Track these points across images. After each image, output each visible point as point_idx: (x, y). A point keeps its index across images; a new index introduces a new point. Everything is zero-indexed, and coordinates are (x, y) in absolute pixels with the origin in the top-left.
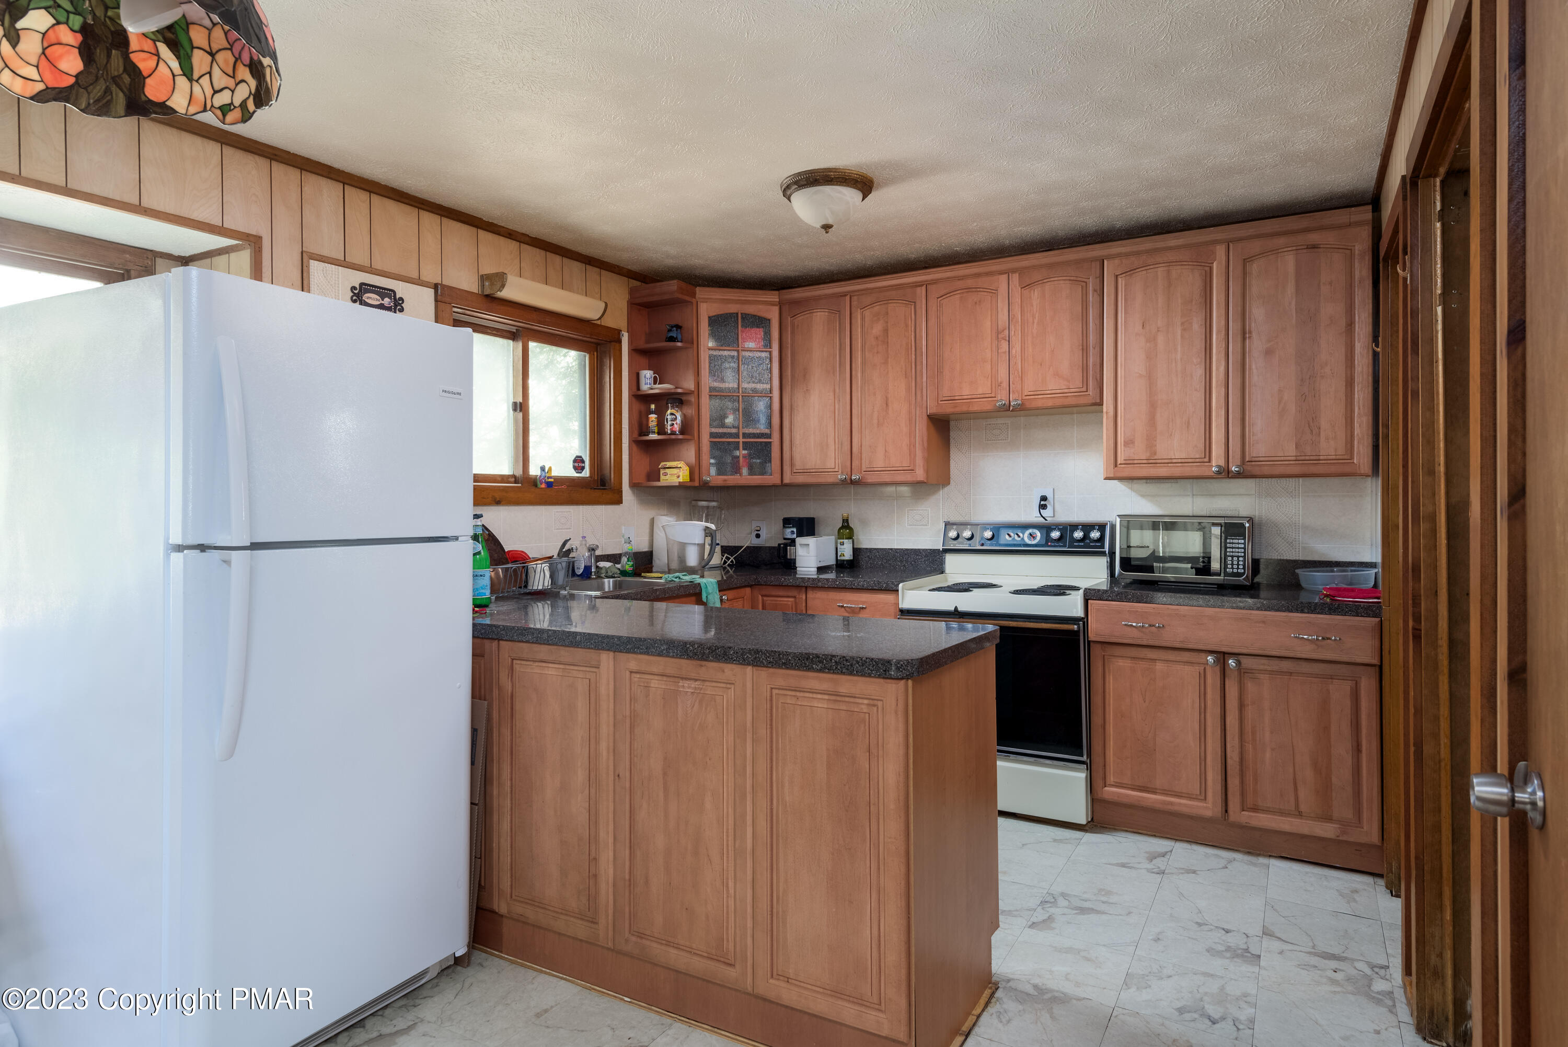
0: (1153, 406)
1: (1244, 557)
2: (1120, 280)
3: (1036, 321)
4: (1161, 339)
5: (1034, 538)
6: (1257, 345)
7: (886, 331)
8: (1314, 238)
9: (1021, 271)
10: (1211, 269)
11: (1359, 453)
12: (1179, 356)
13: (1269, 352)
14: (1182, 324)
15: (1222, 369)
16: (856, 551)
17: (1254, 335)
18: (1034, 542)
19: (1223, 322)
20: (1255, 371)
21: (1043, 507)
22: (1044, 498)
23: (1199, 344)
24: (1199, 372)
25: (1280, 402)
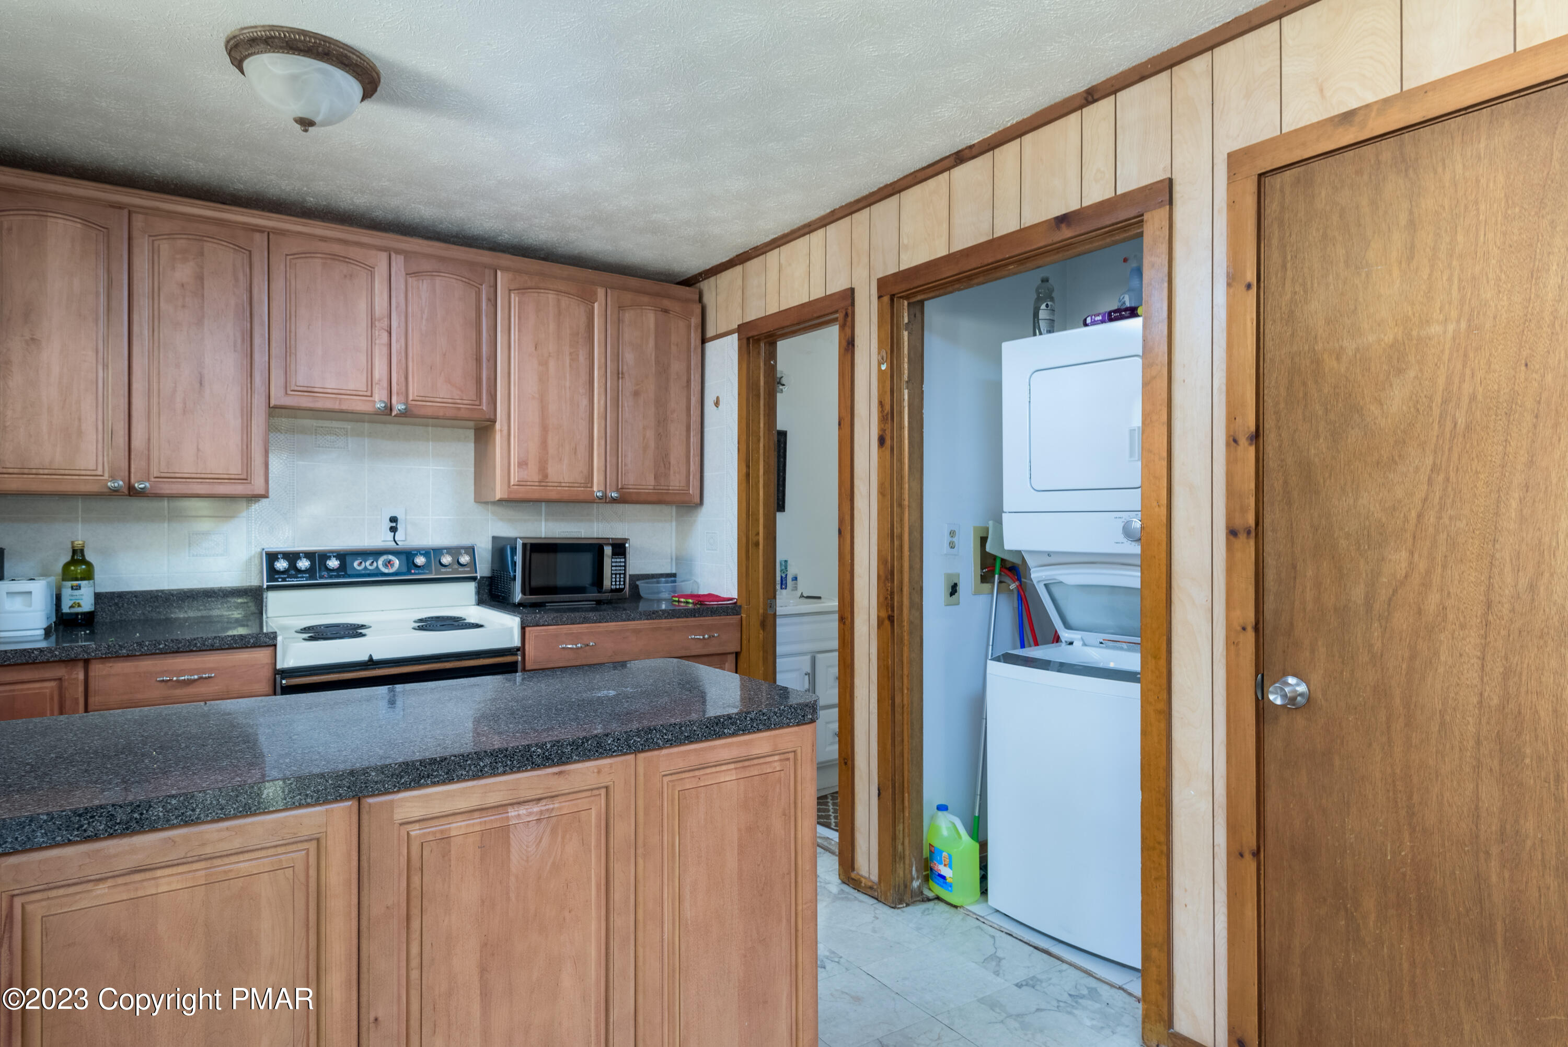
0: (545, 429)
1: (625, 574)
2: (513, 295)
3: (425, 317)
4: (552, 364)
5: (392, 565)
6: (628, 385)
7: (200, 278)
8: (667, 303)
9: (407, 254)
10: (593, 308)
11: (693, 485)
12: (568, 384)
13: (636, 394)
14: (571, 354)
15: (602, 402)
16: (98, 597)
17: (626, 376)
18: (391, 571)
19: (603, 360)
20: (627, 409)
21: (393, 530)
22: (394, 520)
23: (584, 377)
24: (584, 402)
25: (644, 439)
